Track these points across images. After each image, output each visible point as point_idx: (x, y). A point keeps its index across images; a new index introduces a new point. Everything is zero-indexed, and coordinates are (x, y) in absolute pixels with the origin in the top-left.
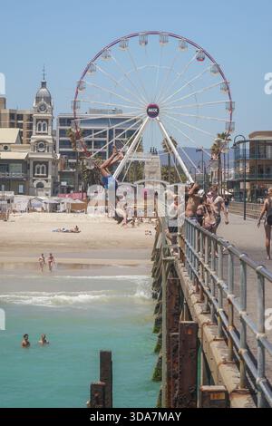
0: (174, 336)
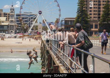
0: (50, 69)
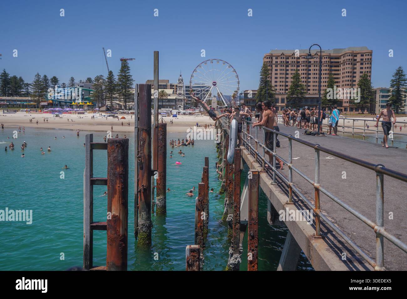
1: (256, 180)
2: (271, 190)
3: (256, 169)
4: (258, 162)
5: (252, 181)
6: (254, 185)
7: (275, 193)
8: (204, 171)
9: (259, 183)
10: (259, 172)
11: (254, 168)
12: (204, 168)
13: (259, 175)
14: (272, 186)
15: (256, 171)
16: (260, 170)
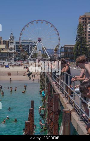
1: (68, 118)
2: (78, 124)
3: (68, 109)
4: (71, 104)
5: (65, 118)
6: (67, 121)
7: (81, 127)
8: (30, 112)
9: (70, 120)
10: (70, 111)
11: (67, 108)
12: (30, 109)
13: (70, 114)
14: (79, 121)
15: (68, 111)
16: (71, 110)
